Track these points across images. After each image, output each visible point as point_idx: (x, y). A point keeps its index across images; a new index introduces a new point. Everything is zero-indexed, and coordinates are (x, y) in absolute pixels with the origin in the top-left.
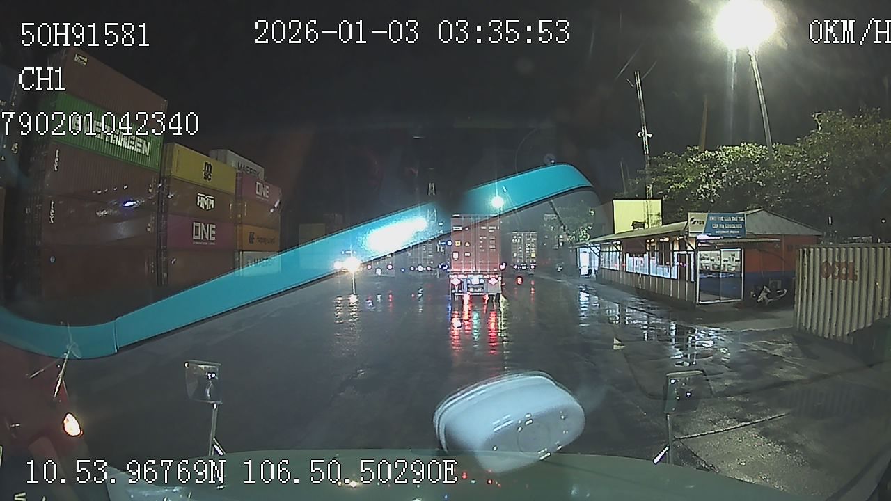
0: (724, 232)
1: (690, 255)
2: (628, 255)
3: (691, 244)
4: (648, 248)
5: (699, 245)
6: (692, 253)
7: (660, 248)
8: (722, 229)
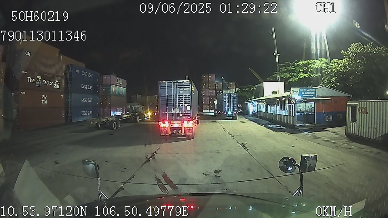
0: (307, 96)
1: (292, 105)
2: (268, 105)
3: (293, 101)
4: (276, 103)
5: (296, 101)
6: (293, 105)
7: (281, 102)
8: (306, 95)
